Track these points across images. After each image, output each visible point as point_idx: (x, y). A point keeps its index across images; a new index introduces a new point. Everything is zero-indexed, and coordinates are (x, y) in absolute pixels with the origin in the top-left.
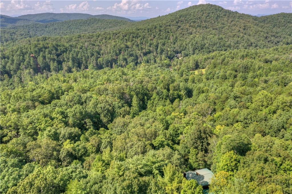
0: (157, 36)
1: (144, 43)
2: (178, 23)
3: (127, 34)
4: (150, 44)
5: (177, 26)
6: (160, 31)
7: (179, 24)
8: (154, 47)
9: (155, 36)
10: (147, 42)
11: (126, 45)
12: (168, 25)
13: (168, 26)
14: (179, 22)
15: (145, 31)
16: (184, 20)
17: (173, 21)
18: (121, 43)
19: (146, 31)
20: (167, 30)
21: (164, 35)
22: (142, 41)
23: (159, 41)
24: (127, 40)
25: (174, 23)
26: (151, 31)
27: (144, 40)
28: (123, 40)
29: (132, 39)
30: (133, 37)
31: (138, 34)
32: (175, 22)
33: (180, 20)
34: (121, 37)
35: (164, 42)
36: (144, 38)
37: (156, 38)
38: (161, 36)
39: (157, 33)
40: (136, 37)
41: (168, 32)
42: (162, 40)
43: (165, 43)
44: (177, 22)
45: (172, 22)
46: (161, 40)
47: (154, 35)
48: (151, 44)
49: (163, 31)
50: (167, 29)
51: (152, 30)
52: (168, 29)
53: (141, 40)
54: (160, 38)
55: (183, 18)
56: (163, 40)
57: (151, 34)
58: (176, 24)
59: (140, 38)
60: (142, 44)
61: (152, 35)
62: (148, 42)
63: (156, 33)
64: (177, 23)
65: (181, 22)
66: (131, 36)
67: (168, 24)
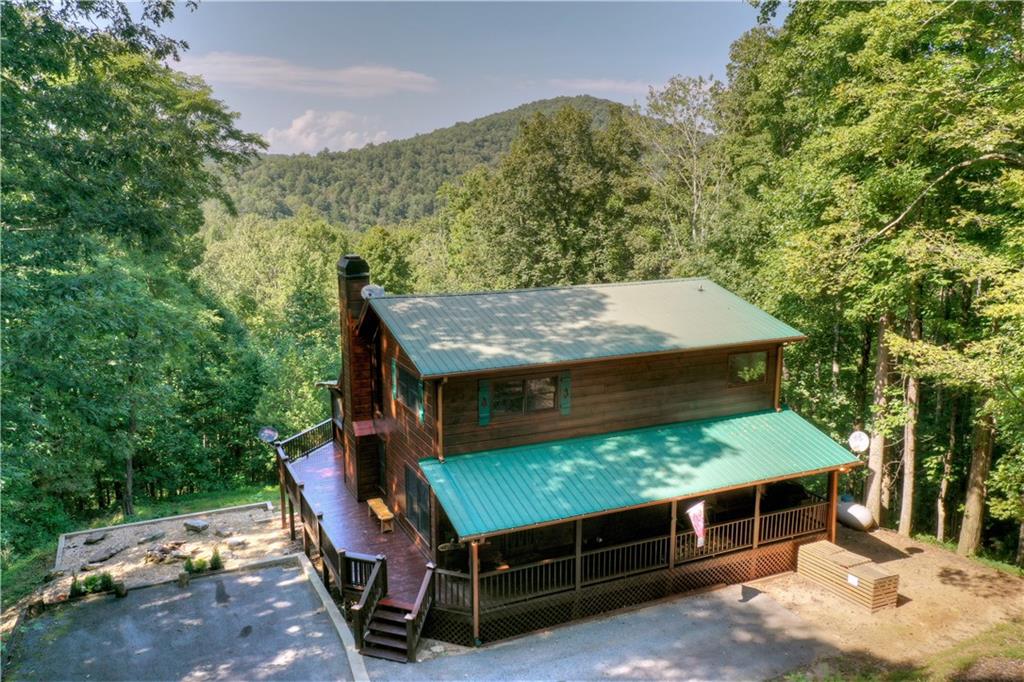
0: (404, 182)
1: (352, 201)
2: (483, 147)
3: (285, 171)
4: (374, 204)
5: (478, 156)
6: (416, 165)
7: (485, 151)
8: (390, 213)
9: (394, 183)
10: (363, 198)
11: (279, 204)
12: (444, 149)
13: (444, 152)
14: (486, 144)
15: (358, 165)
16: (502, 139)
17: (464, 141)
18: (258, 195)
19: (363, 165)
20: (441, 165)
21: (431, 180)
22: (343, 195)
23: (412, 199)
24: (284, 189)
25: (466, 144)
26: (381, 166)
27: (352, 191)
28: (269, 187)
29: (307, 187)
30: (311, 180)
31: (329, 170)
32: (470, 142)
33: (488, 137)
34: (263, 178)
35: (428, 201)
36: (355, 184)
37: (398, 187)
38: (417, 181)
39: (403, 173)
40: (321, 179)
41: (446, 172)
42: (423, 193)
43: (435, 204)
44: (477, 145)
45: (458, 142)
46: (417, 197)
47: (392, 179)
48: (379, 206)
49: (426, 165)
50: (441, 161)
51: (383, 163)
52: (445, 161)
53: (342, 191)
54: (415, 189)
55: (501, 133)
56: (425, 196)
57: (383, 175)
58: (476, 150)
59: (336, 186)
60: (346, 203)
61: (386, 179)
62: (368, 200)
63: (400, 171)
64: (479, 146)
65: (493, 143)
66: (301, 178)
67: (448, 147)
